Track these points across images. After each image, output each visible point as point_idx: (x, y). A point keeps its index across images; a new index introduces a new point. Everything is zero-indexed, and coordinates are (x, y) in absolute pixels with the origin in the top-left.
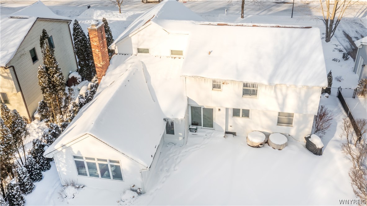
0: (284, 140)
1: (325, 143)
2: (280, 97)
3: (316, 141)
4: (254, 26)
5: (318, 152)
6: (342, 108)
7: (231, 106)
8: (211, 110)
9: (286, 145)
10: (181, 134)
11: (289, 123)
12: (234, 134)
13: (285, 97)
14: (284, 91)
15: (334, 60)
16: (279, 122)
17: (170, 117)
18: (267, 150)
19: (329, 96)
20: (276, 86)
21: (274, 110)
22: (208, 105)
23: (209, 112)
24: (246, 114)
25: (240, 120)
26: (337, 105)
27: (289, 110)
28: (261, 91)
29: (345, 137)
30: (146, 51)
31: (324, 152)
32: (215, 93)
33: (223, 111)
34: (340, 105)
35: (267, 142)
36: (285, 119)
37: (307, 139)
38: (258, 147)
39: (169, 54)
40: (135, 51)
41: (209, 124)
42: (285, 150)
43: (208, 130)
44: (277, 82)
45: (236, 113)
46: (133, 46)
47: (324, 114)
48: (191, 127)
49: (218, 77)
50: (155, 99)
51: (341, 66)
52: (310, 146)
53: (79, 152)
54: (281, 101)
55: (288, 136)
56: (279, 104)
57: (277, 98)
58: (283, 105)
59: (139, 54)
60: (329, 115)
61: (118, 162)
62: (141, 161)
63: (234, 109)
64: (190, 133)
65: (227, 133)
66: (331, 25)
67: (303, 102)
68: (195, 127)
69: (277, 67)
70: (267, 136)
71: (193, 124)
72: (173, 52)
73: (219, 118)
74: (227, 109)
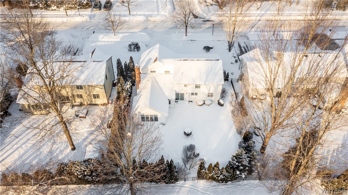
0: (210, 102)
1: (225, 102)
2: (208, 87)
3: (221, 101)
4: (198, 60)
5: (222, 105)
6: (232, 87)
7: (191, 92)
8: (183, 94)
9: (211, 104)
10: (173, 104)
11: (212, 96)
12: (192, 101)
13: (210, 88)
14: (210, 86)
15: (231, 63)
16: (208, 96)
17: (170, 98)
18: (204, 106)
19: (228, 82)
20: (207, 85)
21: (207, 92)
22: (182, 92)
23: (182, 95)
24: (196, 94)
25: (194, 96)
26: (230, 86)
27: (211, 92)
28: (201, 86)
29: (231, 99)
30: (155, 72)
31: (224, 105)
32: (185, 88)
33: (188, 94)
34: (232, 86)
35: (204, 103)
36: (210, 95)
37: (218, 101)
38: (201, 105)
39: (164, 72)
40: (149, 72)
41: (182, 99)
42: (211, 106)
43: (182, 101)
44: (207, 83)
45: (192, 94)
46: (149, 70)
47: (225, 91)
48: (176, 101)
49: (186, 83)
50: (163, 92)
51: (234, 66)
52: (220, 104)
53: (143, 113)
54: (208, 89)
55: (212, 101)
56: (208, 90)
57: (207, 88)
58: (209, 90)
59: (151, 73)
60: (226, 91)
61: (157, 115)
62: (165, 114)
63: (192, 93)
64: (176, 103)
65: (189, 101)
66: (231, 44)
67: (216, 88)
68: (177, 100)
69: (207, 77)
70: (204, 101)
71: (176, 99)
72: (166, 72)
73: (186, 97)
74: (189, 93)
